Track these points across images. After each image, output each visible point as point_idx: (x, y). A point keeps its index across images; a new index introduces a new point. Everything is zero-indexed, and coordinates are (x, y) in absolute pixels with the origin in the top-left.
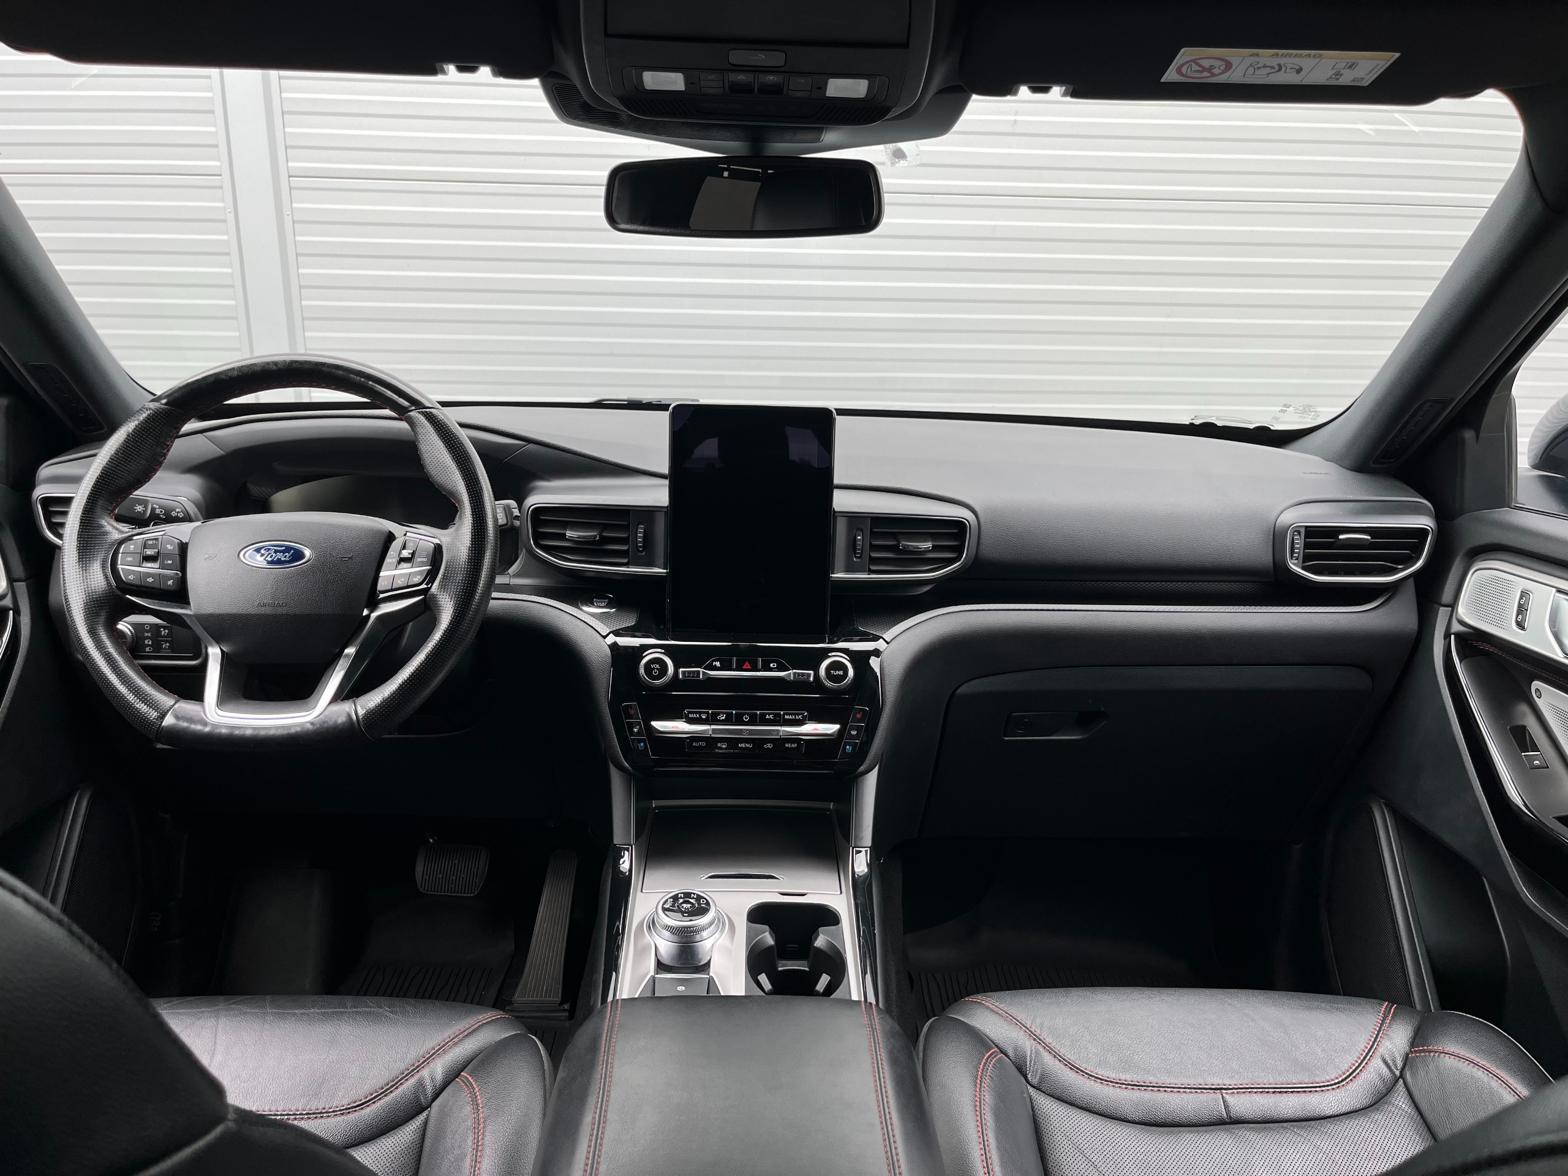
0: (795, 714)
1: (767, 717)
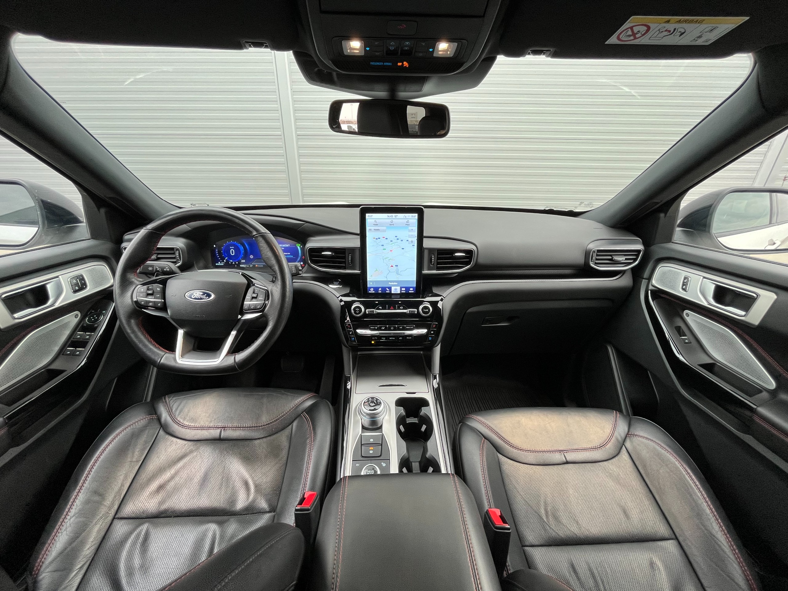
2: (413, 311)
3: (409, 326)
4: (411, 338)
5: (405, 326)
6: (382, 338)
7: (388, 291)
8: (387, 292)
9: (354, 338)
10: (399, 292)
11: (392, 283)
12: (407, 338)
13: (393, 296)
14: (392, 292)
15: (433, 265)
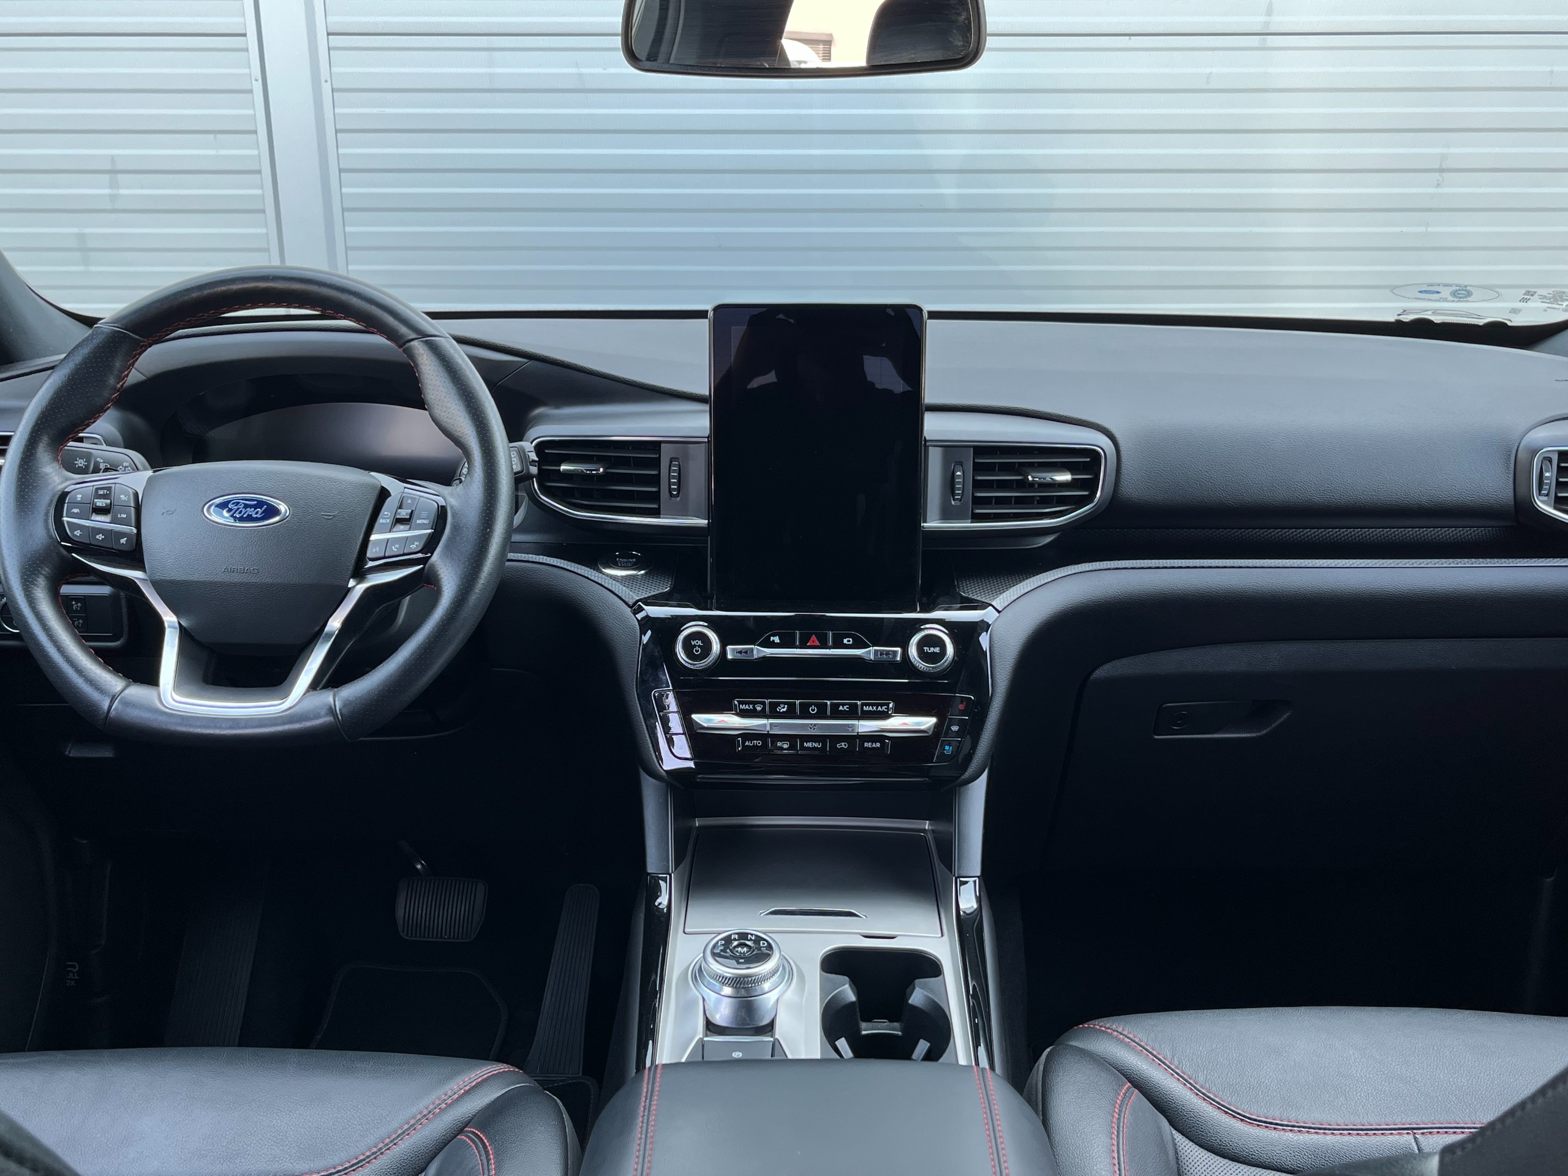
0: (877, 705)
1: (841, 708)
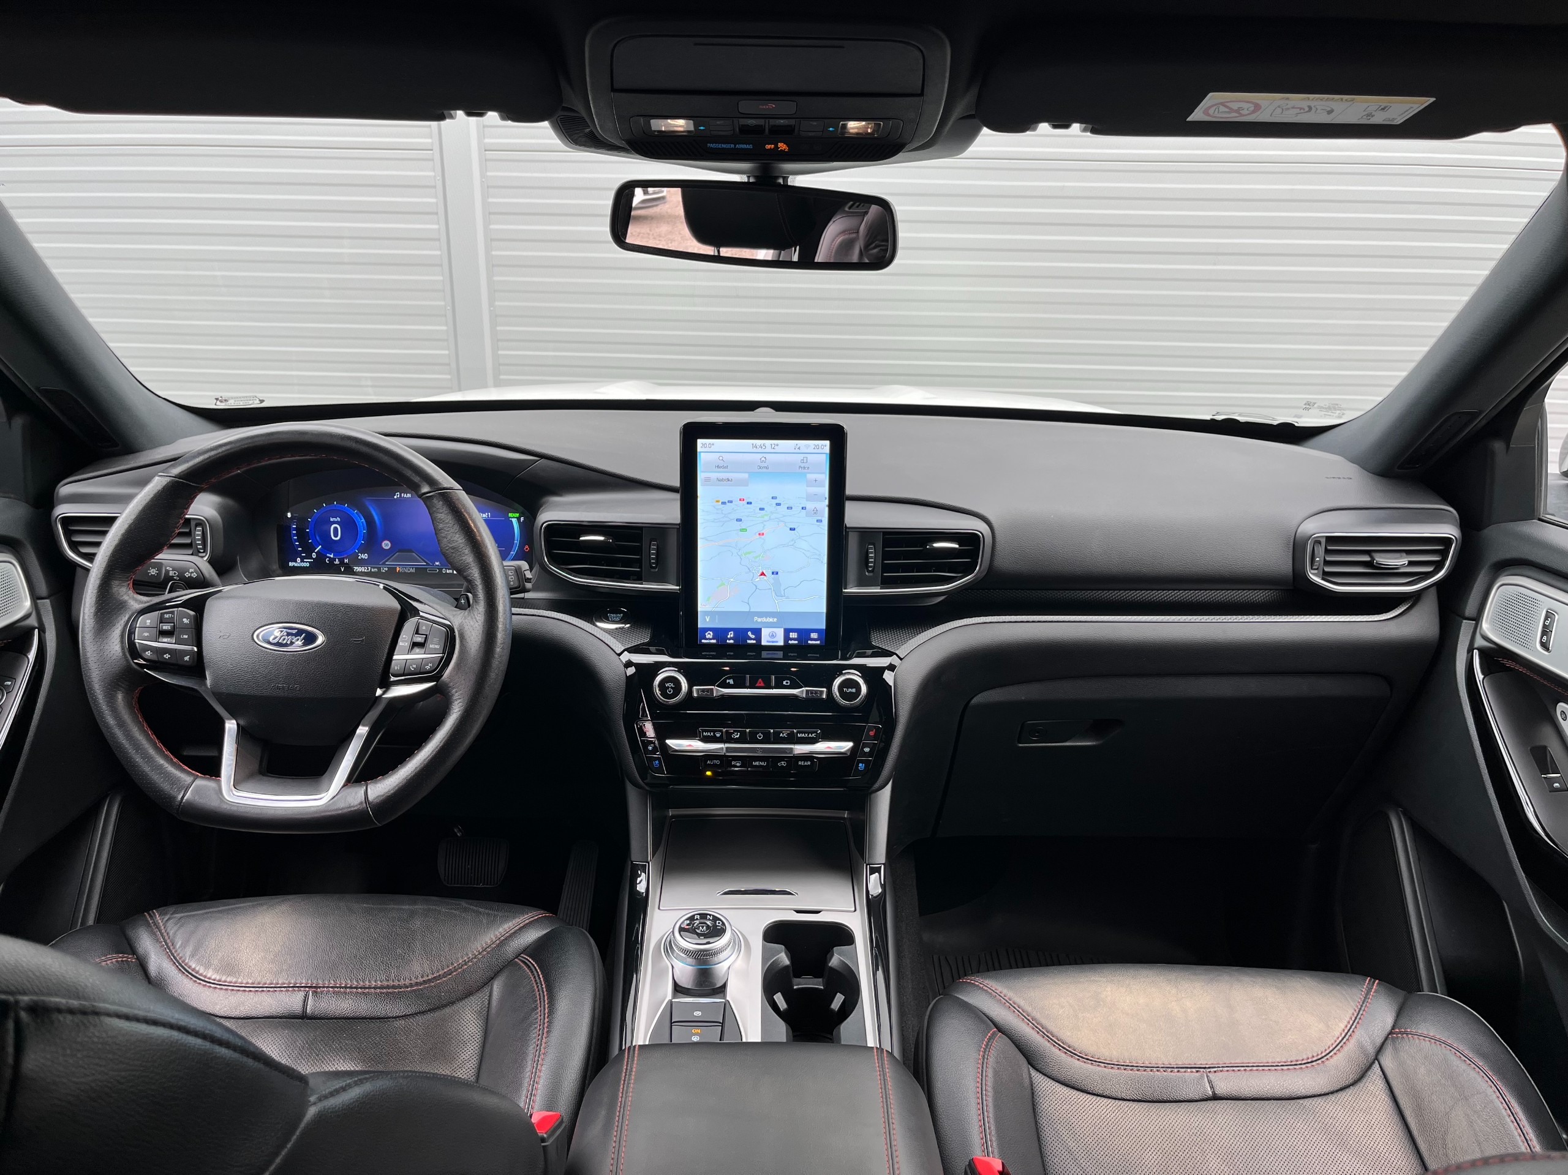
2: (816, 692)
3: (805, 733)
4: (809, 763)
5: (795, 731)
6: (733, 763)
7: (751, 639)
8: (749, 642)
9: (660, 763)
10: (781, 643)
11: (764, 620)
12: (800, 763)
13: (764, 654)
14: (764, 643)
15: (872, 571)
